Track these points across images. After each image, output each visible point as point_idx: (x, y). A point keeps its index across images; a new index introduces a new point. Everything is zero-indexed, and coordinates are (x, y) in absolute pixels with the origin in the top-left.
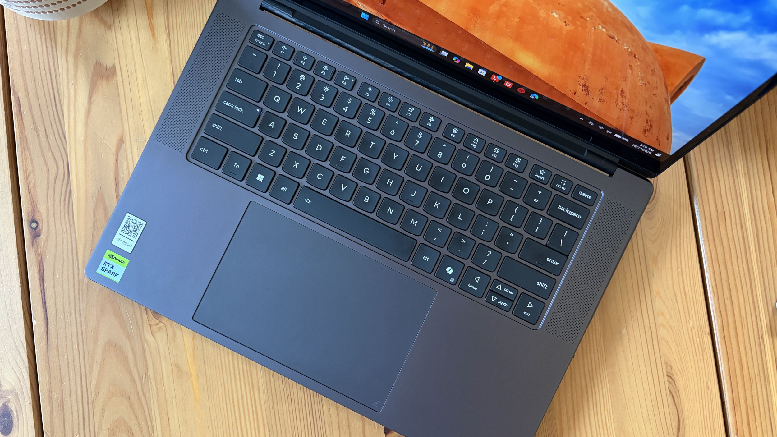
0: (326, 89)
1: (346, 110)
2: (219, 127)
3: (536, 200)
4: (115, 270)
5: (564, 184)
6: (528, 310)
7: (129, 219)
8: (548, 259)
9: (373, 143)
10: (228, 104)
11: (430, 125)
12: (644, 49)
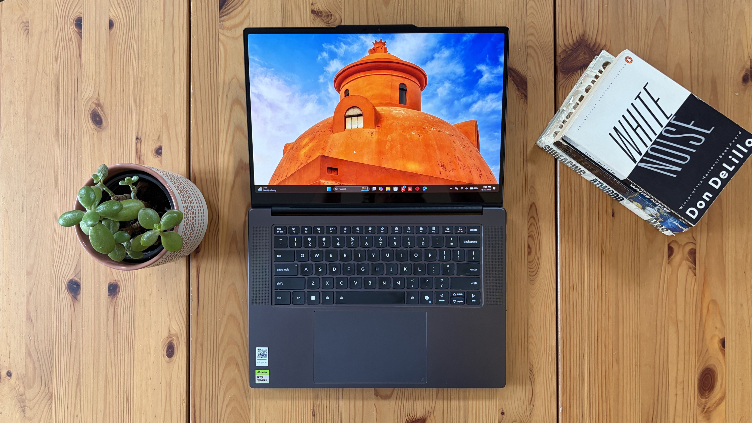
0: (324, 239)
1: (339, 245)
2: (281, 283)
3: (452, 244)
4: (264, 378)
5: (461, 230)
6: (473, 299)
7: (259, 350)
8: (471, 270)
9: (359, 254)
10: (280, 270)
11: (383, 232)
12: (453, 129)
